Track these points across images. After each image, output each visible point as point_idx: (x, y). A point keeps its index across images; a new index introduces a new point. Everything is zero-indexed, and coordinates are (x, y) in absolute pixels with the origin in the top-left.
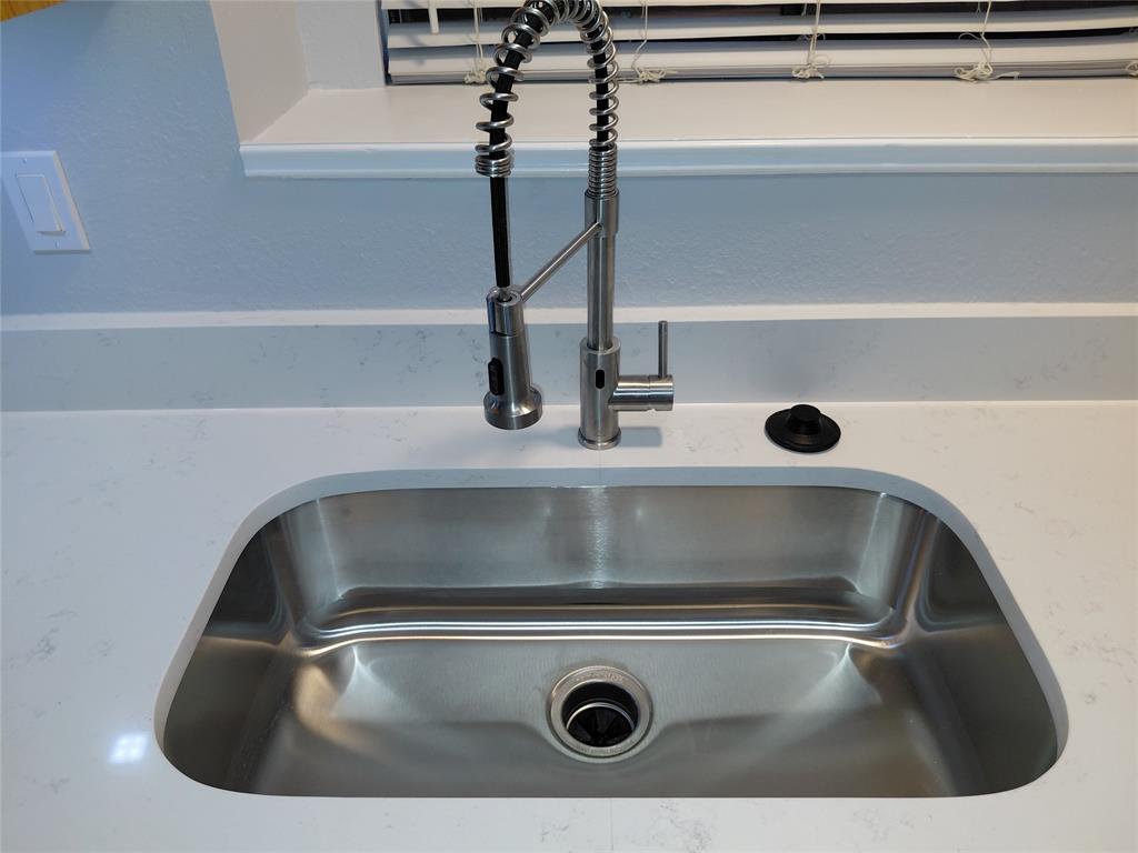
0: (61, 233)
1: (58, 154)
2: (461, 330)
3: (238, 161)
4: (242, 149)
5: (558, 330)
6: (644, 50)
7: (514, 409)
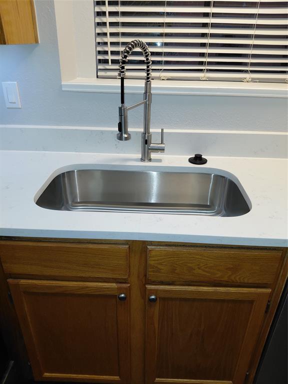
0: (15, 103)
1: (17, 83)
2: (112, 132)
3: (61, 86)
4: (62, 83)
5: (137, 133)
6: (162, 72)
7: (124, 135)
